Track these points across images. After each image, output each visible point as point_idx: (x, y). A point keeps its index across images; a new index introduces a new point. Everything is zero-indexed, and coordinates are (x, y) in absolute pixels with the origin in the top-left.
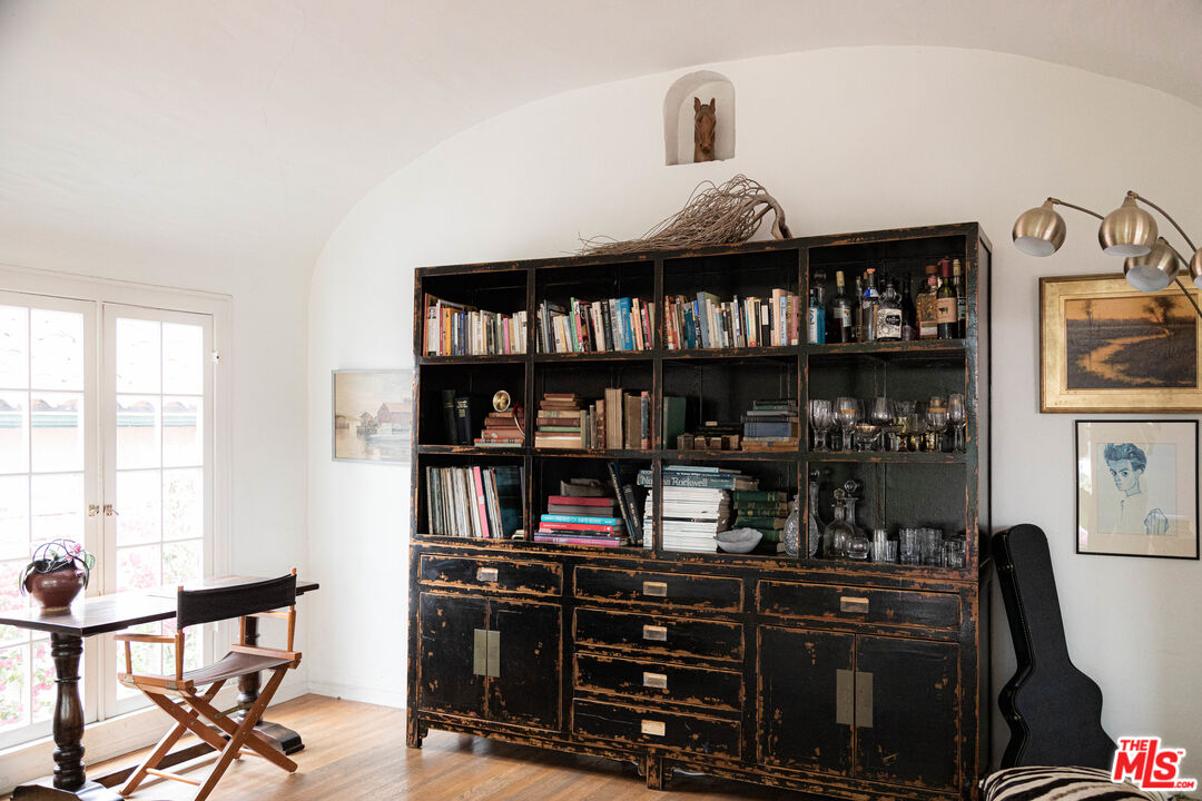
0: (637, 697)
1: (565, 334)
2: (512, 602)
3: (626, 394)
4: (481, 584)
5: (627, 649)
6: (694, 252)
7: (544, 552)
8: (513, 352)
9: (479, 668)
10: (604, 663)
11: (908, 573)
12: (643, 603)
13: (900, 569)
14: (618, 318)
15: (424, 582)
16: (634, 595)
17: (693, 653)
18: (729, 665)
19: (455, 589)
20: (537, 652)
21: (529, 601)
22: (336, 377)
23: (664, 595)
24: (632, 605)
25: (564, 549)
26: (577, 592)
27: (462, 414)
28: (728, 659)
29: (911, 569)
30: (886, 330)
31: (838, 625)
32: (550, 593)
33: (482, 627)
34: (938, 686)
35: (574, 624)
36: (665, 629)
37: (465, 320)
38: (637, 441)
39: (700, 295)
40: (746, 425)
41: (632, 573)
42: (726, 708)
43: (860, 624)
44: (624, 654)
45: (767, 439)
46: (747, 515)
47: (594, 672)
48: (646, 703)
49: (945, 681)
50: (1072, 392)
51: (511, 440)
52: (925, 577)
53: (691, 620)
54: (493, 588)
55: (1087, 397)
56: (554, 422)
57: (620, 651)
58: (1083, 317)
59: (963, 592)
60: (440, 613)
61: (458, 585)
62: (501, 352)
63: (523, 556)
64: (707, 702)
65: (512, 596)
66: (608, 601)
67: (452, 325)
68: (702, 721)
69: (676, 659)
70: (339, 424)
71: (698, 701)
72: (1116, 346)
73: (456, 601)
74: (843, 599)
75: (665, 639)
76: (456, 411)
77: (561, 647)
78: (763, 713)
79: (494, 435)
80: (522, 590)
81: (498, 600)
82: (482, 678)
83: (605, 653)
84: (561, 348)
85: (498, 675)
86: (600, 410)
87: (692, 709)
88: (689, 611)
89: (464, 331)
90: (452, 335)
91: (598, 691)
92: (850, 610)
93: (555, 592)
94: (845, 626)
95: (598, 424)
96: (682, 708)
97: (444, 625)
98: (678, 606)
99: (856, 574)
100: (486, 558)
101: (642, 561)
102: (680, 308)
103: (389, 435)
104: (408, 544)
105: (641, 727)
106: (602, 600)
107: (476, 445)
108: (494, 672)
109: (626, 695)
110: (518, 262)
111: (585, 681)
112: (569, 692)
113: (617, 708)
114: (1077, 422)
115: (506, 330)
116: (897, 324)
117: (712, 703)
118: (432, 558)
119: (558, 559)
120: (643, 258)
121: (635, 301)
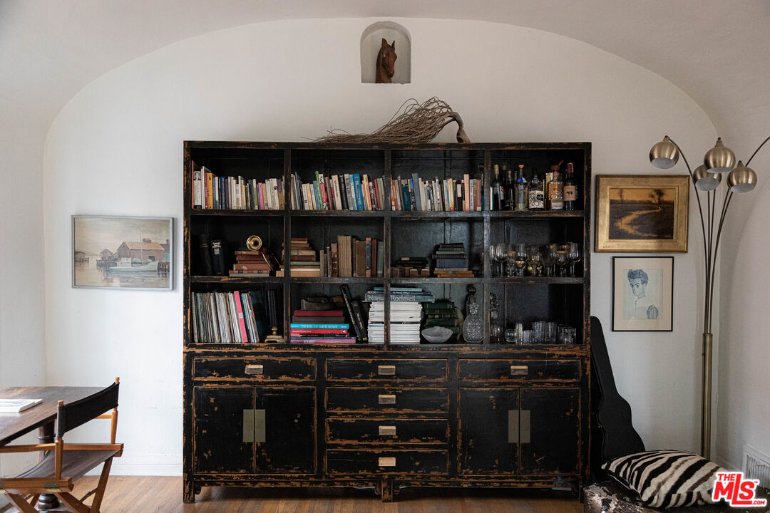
0: (374, 443)
1: (311, 196)
2: (275, 387)
3: (354, 239)
4: (249, 376)
5: (366, 412)
6: (413, 146)
7: (301, 350)
8: (266, 208)
9: (247, 437)
10: (350, 423)
11: (551, 349)
12: (378, 380)
13: (546, 347)
14: (352, 188)
15: (198, 379)
16: (371, 375)
17: (414, 410)
18: (439, 415)
19: (225, 382)
20: (296, 421)
21: (290, 386)
22: (75, 220)
23: (394, 374)
24: (370, 382)
25: (317, 347)
26: (328, 377)
27: (217, 252)
28: (438, 411)
29: (553, 347)
30: (537, 203)
31: (509, 383)
32: (307, 379)
33: (250, 407)
34: (568, 414)
35: (326, 398)
36: (394, 396)
37: (226, 183)
38: (363, 271)
39: (415, 175)
40: (438, 260)
41: (370, 361)
42: (438, 442)
43: (522, 382)
44: (364, 415)
45: (452, 269)
46: (434, 318)
47: (341, 430)
48: (381, 447)
49: (572, 410)
50: (612, 240)
51: (260, 271)
52: (560, 350)
53: (413, 389)
54: (260, 378)
55: (620, 243)
56: (296, 258)
57: (361, 414)
58: (618, 198)
59: (582, 358)
60: (212, 400)
61: (229, 378)
62: (256, 208)
63: (283, 355)
64: (424, 441)
65: (275, 383)
66: (352, 381)
67: (214, 186)
68: (423, 453)
69: (402, 415)
70: (79, 258)
71: (417, 440)
72: (634, 215)
73: (227, 390)
74: (512, 367)
75: (394, 403)
76: (211, 250)
77: (315, 416)
78: (462, 443)
79: (244, 268)
80: (284, 378)
81: (264, 387)
82: (250, 444)
83: (350, 416)
84: (307, 207)
85: (264, 441)
86: (334, 250)
87: (414, 446)
88: (411, 383)
89: (224, 191)
90: (214, 194)
91: (345, 442)
92: (517, 373)
93: (310, 378)
94: (513, 383)
95: (333, 259)
96: (407, 447)
97: (216, 409)
98: (403, 380)
99: (520, 352)
100: (253, 358)
101: (377, 352)
102: (399, 183)
103: (130, 267)
104: (182, 351)
105: (378, 462)
106: (347, 380)
107: (231, 275)
108: (261, 437)
109: (367, 443)
110: (277, 143)
111: (335, 437)
112: (323, 446)
113: (360, 452)
114: (614, 258)
115: (260, 191)
116: (542, 200)
117: (427, 441)
118: (204, 360)
119: (313, 355)
120: (376, 147)
121: (365, 177)
